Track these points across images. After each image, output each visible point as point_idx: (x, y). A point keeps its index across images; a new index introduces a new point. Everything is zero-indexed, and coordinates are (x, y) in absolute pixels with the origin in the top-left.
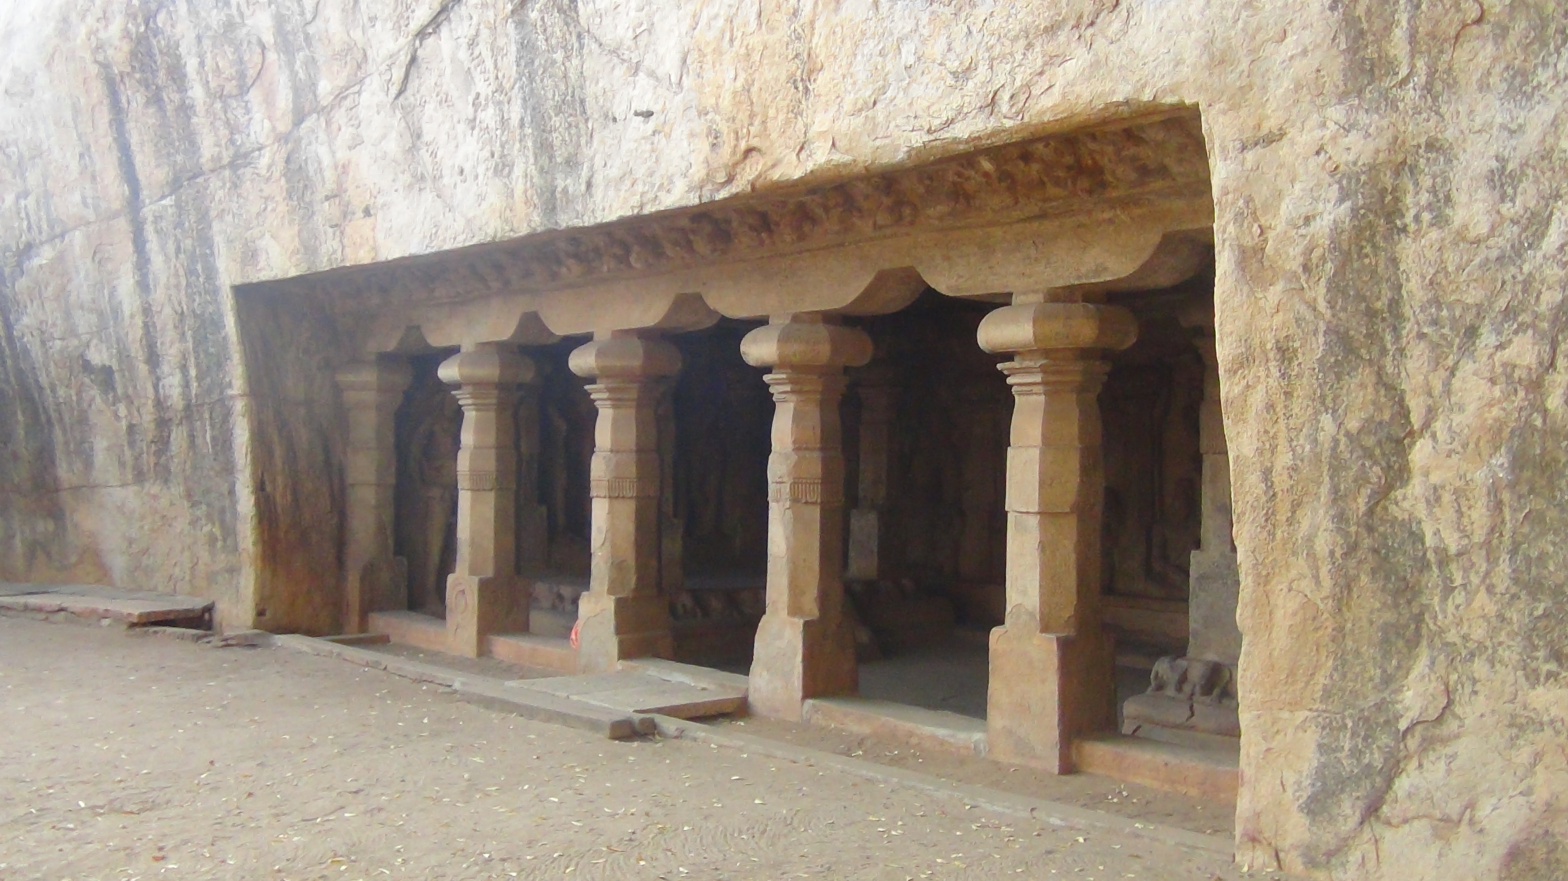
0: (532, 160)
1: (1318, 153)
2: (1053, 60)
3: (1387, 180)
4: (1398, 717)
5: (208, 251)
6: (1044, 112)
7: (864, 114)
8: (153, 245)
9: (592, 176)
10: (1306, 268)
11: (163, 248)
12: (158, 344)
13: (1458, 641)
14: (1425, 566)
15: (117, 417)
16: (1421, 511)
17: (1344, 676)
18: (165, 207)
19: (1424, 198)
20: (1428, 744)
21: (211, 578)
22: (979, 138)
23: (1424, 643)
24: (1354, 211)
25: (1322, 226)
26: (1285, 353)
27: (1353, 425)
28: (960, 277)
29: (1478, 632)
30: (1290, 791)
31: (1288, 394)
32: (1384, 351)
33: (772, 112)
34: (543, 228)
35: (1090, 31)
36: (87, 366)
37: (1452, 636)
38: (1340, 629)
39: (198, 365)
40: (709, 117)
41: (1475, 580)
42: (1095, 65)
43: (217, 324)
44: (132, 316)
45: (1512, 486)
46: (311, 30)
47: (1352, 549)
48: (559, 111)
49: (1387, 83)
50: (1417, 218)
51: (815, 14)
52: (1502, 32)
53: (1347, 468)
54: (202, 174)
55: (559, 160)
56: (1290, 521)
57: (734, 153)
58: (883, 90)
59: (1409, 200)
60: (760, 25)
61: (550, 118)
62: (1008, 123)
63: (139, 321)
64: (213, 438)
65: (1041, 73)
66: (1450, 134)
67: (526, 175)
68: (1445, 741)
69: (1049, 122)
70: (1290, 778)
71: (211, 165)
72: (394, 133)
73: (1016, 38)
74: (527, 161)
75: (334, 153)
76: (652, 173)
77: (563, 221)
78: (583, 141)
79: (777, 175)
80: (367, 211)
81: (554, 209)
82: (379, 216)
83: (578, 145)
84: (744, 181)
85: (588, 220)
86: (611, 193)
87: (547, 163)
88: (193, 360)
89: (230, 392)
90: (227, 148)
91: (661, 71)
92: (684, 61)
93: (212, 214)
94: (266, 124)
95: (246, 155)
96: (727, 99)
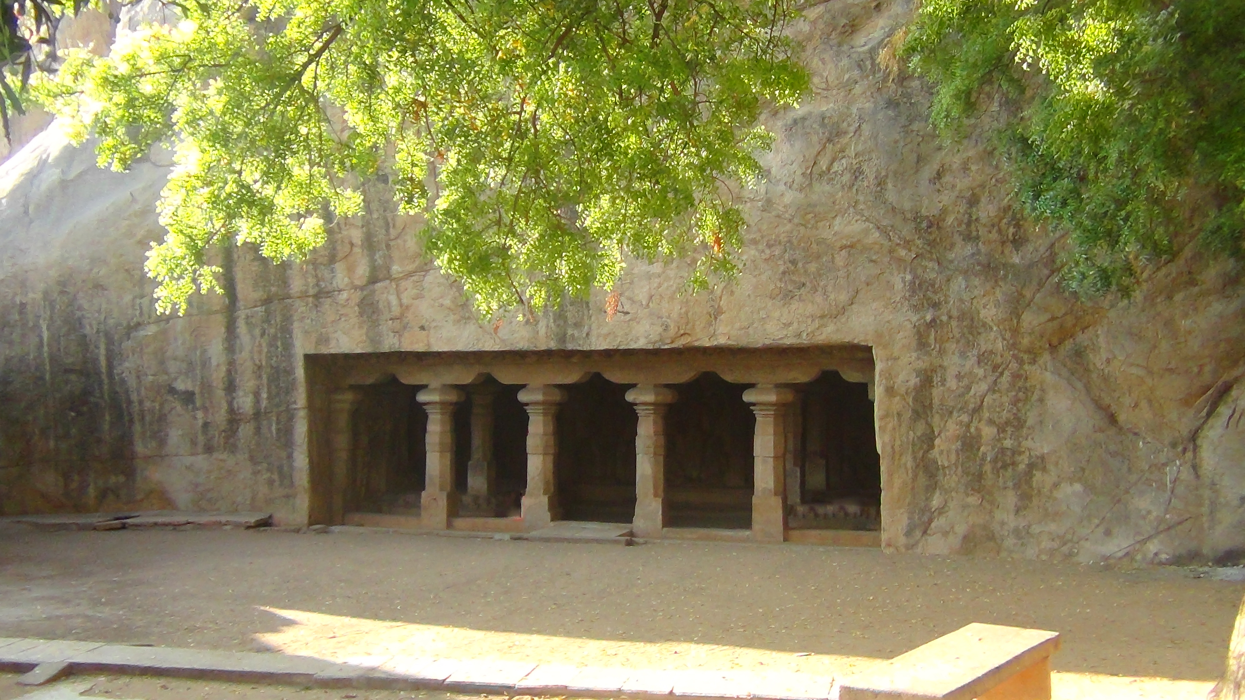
1: (910, 364)
2: (824, 326)
3: (929, 373)
4: (932, 508)
5: (288, 336)
6: (819, 341)
7: (744, 330)
8: (242, 328)
9: (590, 332)
10: (907, 393)
11: (250, 332)
12: (238, 381)
14: (938, 469)
15: (195, 418)
16: (938, 456)
17: (914, 499)
18: (257, 312)
19: (939, 379)
20: (940, 514)
21: (269, 501)
22: (794, 345)
23: (938, 489)
24: (920, 381)
25: (911, 383)
26: (899, 415)
27: (919, 434)
29: (953, 485)
31: (900, 426)
32: (928, 416)
33: (697, 323)
34: (556, 348)
35: (835, 319)
36: (172, 391)
37: (946, 487)
38: (913, 487)
39: (269, 392)
40: (663, 320)
41: (952, 472)
42: (838, 330)
43: (289, 372)
44: (218, 365)
45: (962, 450)
46: (392, 243)
47: (917, 466)
49: (928, 349)
50: (937, 384)
51: (722, 294)
52: (958, 342)
53: (917, 445)
54: (289, 297)
55: (570, 323)
56: (899, 459)
57: (677, 334)
58: (753, 324)
59: (935, 379)
62: (805, 342)
63: (224, 369)
64: (278, 430)
65: (818, 329)
66: (945, 364)
67: (548, 327)
68: (945, 513)
69: (821, 344)
70: (900, 528)
71: (298, 295)
72: (450, 297)
73: (808, 317)
74: (549, 321)
75: (400, 300)
76: (627, 334)
77: (570, 347)
78: (586, 318)
79: (696, 344)
80: (422, 328)
81: (564, 342)
82: (432, 331)
83: (583, 319)
84: (679, 343)
85: (586, 348)
86: (601, 339)
87: (562, 323)
88: (266, 390)
89: (295, 406)
90: (313, 287)
91: (636, 299)
92: (651, 297)
93: (295, 318)
94: (346, 280)
95: (328, 292)
96: (674, 315)
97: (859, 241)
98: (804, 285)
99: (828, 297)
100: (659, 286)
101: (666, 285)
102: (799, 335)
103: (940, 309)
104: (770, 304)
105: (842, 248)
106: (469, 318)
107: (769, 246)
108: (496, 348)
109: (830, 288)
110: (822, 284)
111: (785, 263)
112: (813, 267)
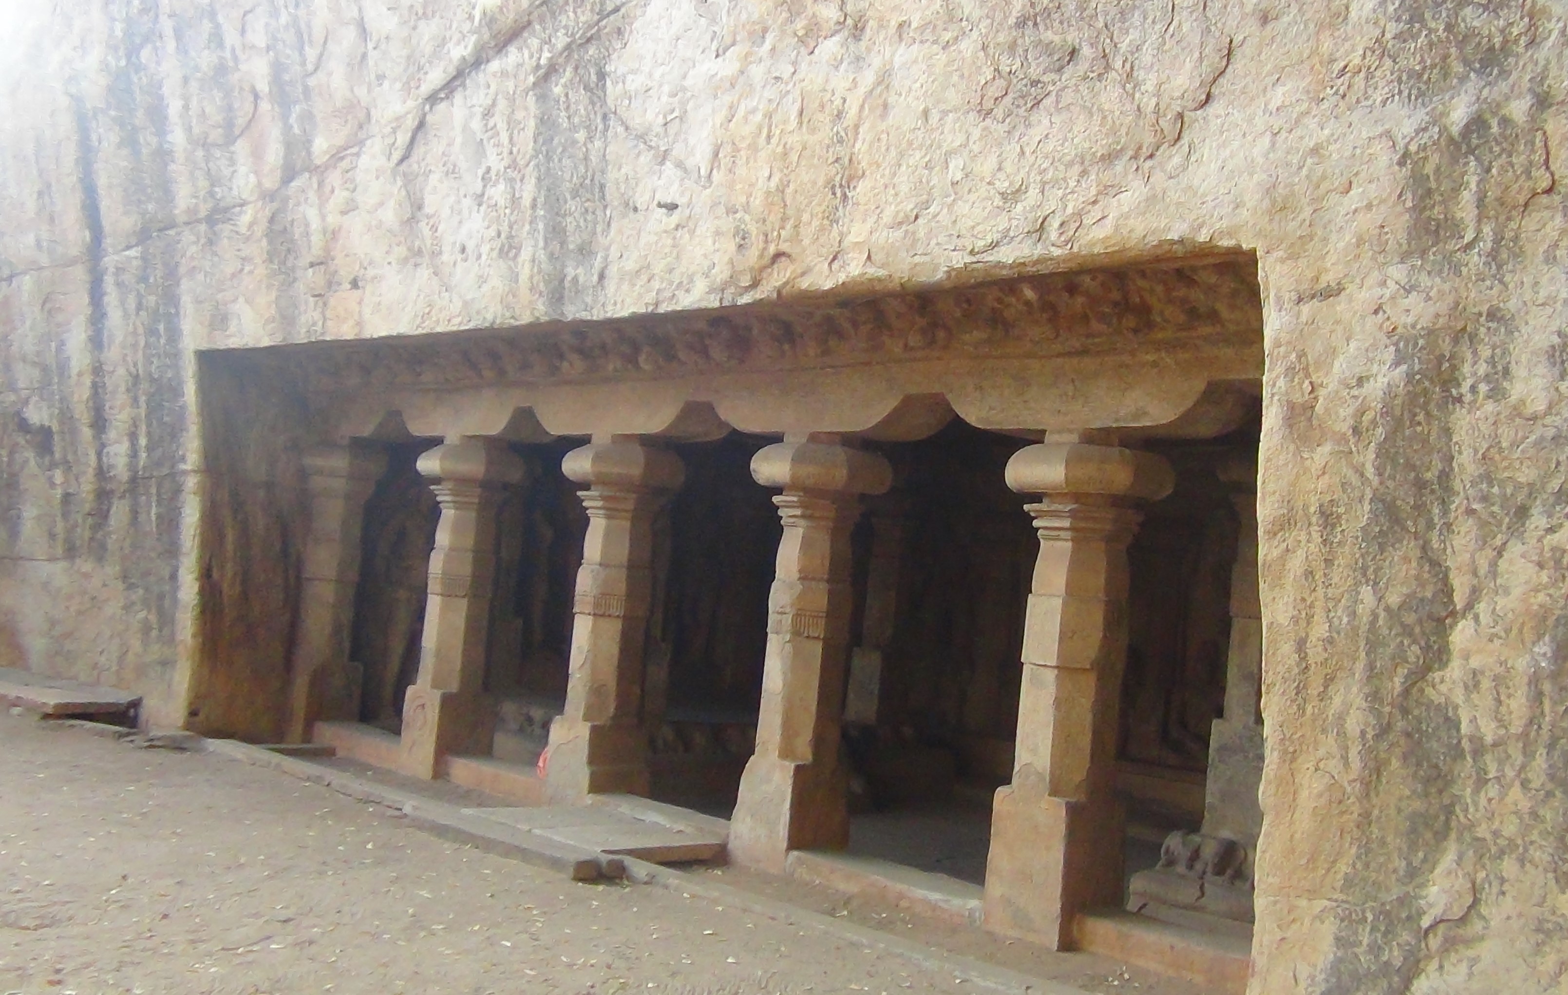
0: (541, 244)
1: (1376, 312)
2: (1108, 190)
3: (1446, 346)
4: (1421, 913)
5: (173, 311)
6: (1094, 244)
7: (904, 228)
8: (111, 298)
9: (606, 267)
10: (1356, 431)
11: (123, 302)
12: (107, 407)
13: (1488, 836)
14: (1458, 753)
15: (53, 485)
16: (1459, 697)
17: (1367, 866)
18: (129, 259)
19: (1483, 369)
20: (1450, 944)
21: (141, 671)
22: (1024, 264)
23: (1453, 835)
24: (1410, 377)
25: (1375, 389)
26: (1328, 519)
27: (1394, 599)
28: (991, 408)
29: (1510, 829)
30: (1302, 984)
31: (1329, 562)
32: (1430, 526)
33: (805, 217)
34: (547, 318)
35: (1149, 163)
36: (23, 426)
37: (1482, 831)
38: (1366, 815)
39: (149, 434)
40: (738, 216)
41: (1510, 773)
42: (1151, 200)
43: (176, 391)
44: (80, 374)
45: (1554, 676)
46: (312, 82)
47: (1384, 730)
48: (575, 194)
49: (1452, 245)
50: (1473, 389)
51: (860, 118)
53: (1386, 645)
54: (172, 226)
55: (571, 247)
56: (1323, 696)
57: (761, 256)
58: (927, 205)
59: (1466, 369)
60: (801, 123)
61: (566, 202)
62: (1056, 252)
63: (88, 381)
64: (159, 516)
66: (1513, 304)
67: (534, 260)
68: (1468, 942)
69: (1099, 254)
70: (1304, 971)
71: (185, 218)
72: (393, 202)
73: (1071, 164)
74: (536, 244)
75: (324, 217)
76: (671, 270)
77: (572, 312)
78: (599, 229)
80: (355, 283)
81: (560, 299)
82: (367, 289)
83: (593, 232)
84: (770, 286)
85: (597, 313)
86: (625, 286)
87: (558, 249)
88: (144, 428)
89: (183, 466)
90: (205, 201)
91: (690, 161)
93: (182, 270)
94: (252, 179)
95: (226, 210)
96: (759, 199)
98: (1073, 53)
99: (1137, 84)
100: (732, 115)
101: (744, 108)
102: (1041, 230)
103: (1504, 73)
104: (976, 133)
106: (420, 252)
109: (1146, 54)
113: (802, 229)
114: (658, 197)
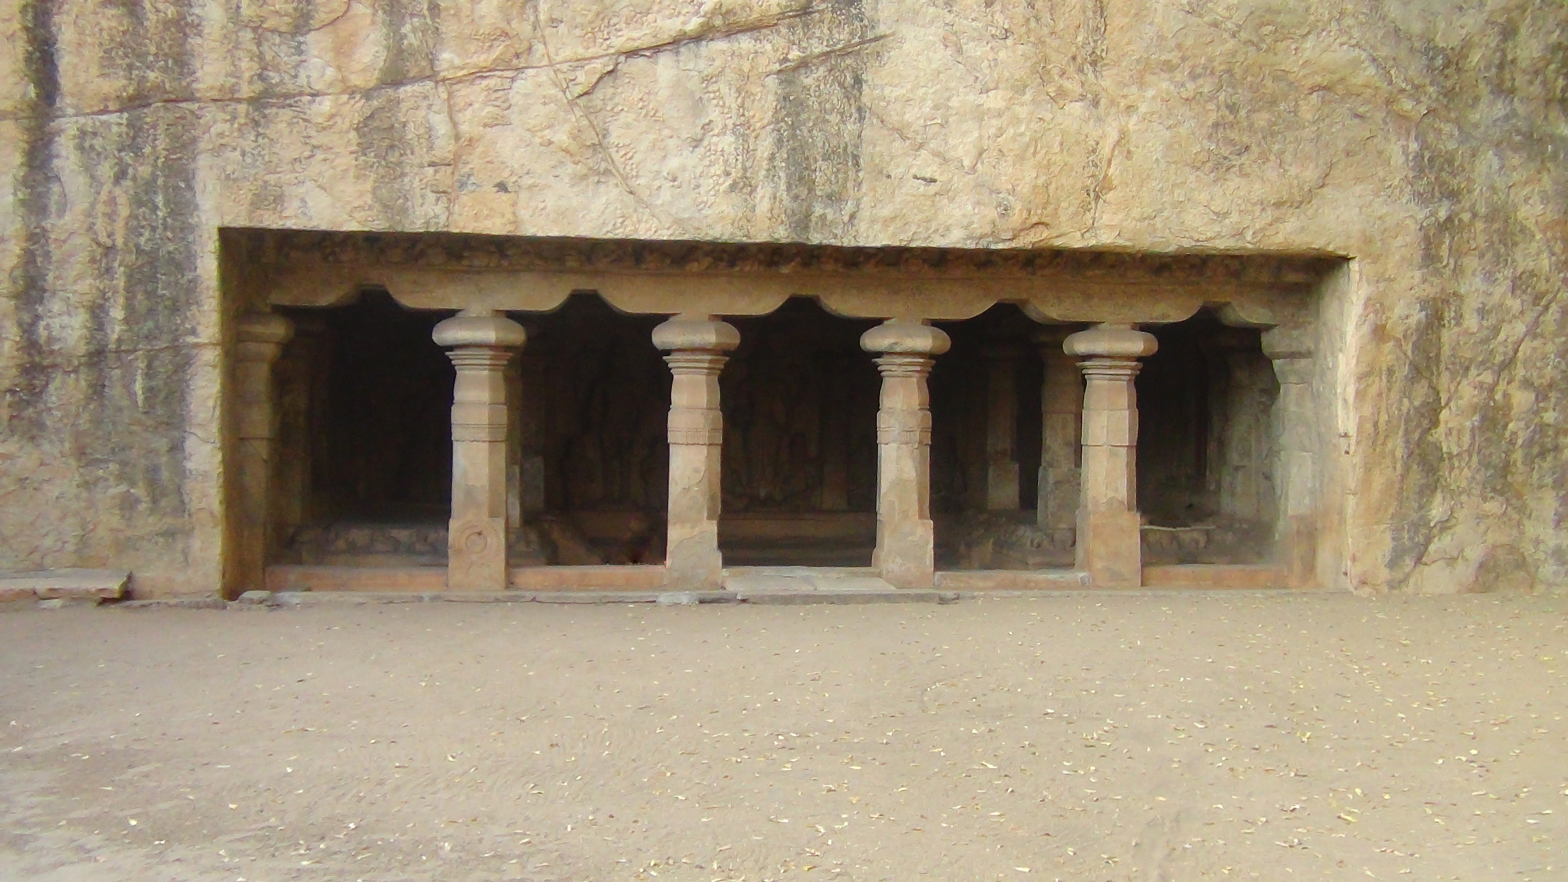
0: (783, 187)
1: (1411, 289)
3: (1439, 305)
4: (1430, 521)
5: (182, 185)
6: (1274, 245)
7: (1147, 221)
10: (1404, 336)
11: (89, 169)
12: (50, 277)
13: (1455, 488)
14: (1442, 459)
16: (1442, 438)
17: (1401, 508)
18: (107, 125)
19: (1453, 314)
20: (1443, 530)
23: (1439, 490)
24: (1426, 316)
25: (1413, 321)
26: (1390, 372)
27: (1417, 403)
29: (1464, 484)
30: (1379, 560)
31: (1389, 390)
32: (1432, 374)
33: (1064, 205)
34: (789, 240)
35: (1298, 210)
37: (1453, 487)
38: (1402, 489)
39: (130, 308)
40: (1001, 196)
41: (1463, 464)
42: (1302, 228)
43: (182, 265)
45: (1480, 428)
47: (1410, 455)
48: (826, 158)
49: (1439, 265)
50: (1449, 322)
51: (1112, 156)
52: (1482, 256)
53: (1412, 421)
54: (191, 99)
55: (819, 193)
56: (1384, 444)
57: (1024, 222)
58: (1161, 211)
59: (1446, 314)
60: (1062, 150)
61: (816, 161)
62: (1250, 246)
63: (15, 247)
64: (150, 391)
65: (1271, 225)
66: (1462, 291)
67: (775, 198)
68: (1450, 528)
71: (215, 94)
72: (567, 127)
73: (1255, 204)
74: (776, 188)
75: (455, 125)
76: (929, 221)
77: (816, 238)
78: (850, 185)
79: (1058, 243)
80: (502, 187)
81: (807, 227)
82: (524, 195)
83: (844, 187)
84: (1026, 241)
85: (848, 242)
86: (878, 227)
87: (803, 193)
88: (121, 300)
89: (191, 339)
90: (251, 82)
91: (952, 154)
92: (980, 154)
93: (202, 145)
94: (330, 72)
95: (286, 96)
96: (1024, 189)
97: (1342, 80)
98: (1247, 148)
99: (1286, 171)
100: (1001, 132)
101: (1011, 131)
102: (1241, 234)
103: (1459, 202)
104: (1192, 178)
105: (1312, 90)
106: (607, 172)
107: (1193, 76)
108: (664, 235)
109: (1288, 157)
110: (1276, 147)
111: (1219, 108)
112: (1262, 119)
113: (1059, 212)
114: (914, 171)
